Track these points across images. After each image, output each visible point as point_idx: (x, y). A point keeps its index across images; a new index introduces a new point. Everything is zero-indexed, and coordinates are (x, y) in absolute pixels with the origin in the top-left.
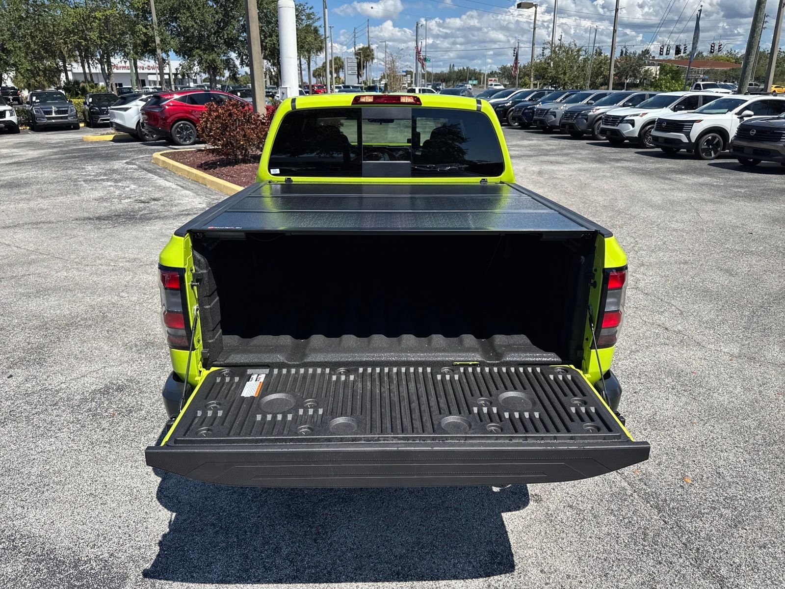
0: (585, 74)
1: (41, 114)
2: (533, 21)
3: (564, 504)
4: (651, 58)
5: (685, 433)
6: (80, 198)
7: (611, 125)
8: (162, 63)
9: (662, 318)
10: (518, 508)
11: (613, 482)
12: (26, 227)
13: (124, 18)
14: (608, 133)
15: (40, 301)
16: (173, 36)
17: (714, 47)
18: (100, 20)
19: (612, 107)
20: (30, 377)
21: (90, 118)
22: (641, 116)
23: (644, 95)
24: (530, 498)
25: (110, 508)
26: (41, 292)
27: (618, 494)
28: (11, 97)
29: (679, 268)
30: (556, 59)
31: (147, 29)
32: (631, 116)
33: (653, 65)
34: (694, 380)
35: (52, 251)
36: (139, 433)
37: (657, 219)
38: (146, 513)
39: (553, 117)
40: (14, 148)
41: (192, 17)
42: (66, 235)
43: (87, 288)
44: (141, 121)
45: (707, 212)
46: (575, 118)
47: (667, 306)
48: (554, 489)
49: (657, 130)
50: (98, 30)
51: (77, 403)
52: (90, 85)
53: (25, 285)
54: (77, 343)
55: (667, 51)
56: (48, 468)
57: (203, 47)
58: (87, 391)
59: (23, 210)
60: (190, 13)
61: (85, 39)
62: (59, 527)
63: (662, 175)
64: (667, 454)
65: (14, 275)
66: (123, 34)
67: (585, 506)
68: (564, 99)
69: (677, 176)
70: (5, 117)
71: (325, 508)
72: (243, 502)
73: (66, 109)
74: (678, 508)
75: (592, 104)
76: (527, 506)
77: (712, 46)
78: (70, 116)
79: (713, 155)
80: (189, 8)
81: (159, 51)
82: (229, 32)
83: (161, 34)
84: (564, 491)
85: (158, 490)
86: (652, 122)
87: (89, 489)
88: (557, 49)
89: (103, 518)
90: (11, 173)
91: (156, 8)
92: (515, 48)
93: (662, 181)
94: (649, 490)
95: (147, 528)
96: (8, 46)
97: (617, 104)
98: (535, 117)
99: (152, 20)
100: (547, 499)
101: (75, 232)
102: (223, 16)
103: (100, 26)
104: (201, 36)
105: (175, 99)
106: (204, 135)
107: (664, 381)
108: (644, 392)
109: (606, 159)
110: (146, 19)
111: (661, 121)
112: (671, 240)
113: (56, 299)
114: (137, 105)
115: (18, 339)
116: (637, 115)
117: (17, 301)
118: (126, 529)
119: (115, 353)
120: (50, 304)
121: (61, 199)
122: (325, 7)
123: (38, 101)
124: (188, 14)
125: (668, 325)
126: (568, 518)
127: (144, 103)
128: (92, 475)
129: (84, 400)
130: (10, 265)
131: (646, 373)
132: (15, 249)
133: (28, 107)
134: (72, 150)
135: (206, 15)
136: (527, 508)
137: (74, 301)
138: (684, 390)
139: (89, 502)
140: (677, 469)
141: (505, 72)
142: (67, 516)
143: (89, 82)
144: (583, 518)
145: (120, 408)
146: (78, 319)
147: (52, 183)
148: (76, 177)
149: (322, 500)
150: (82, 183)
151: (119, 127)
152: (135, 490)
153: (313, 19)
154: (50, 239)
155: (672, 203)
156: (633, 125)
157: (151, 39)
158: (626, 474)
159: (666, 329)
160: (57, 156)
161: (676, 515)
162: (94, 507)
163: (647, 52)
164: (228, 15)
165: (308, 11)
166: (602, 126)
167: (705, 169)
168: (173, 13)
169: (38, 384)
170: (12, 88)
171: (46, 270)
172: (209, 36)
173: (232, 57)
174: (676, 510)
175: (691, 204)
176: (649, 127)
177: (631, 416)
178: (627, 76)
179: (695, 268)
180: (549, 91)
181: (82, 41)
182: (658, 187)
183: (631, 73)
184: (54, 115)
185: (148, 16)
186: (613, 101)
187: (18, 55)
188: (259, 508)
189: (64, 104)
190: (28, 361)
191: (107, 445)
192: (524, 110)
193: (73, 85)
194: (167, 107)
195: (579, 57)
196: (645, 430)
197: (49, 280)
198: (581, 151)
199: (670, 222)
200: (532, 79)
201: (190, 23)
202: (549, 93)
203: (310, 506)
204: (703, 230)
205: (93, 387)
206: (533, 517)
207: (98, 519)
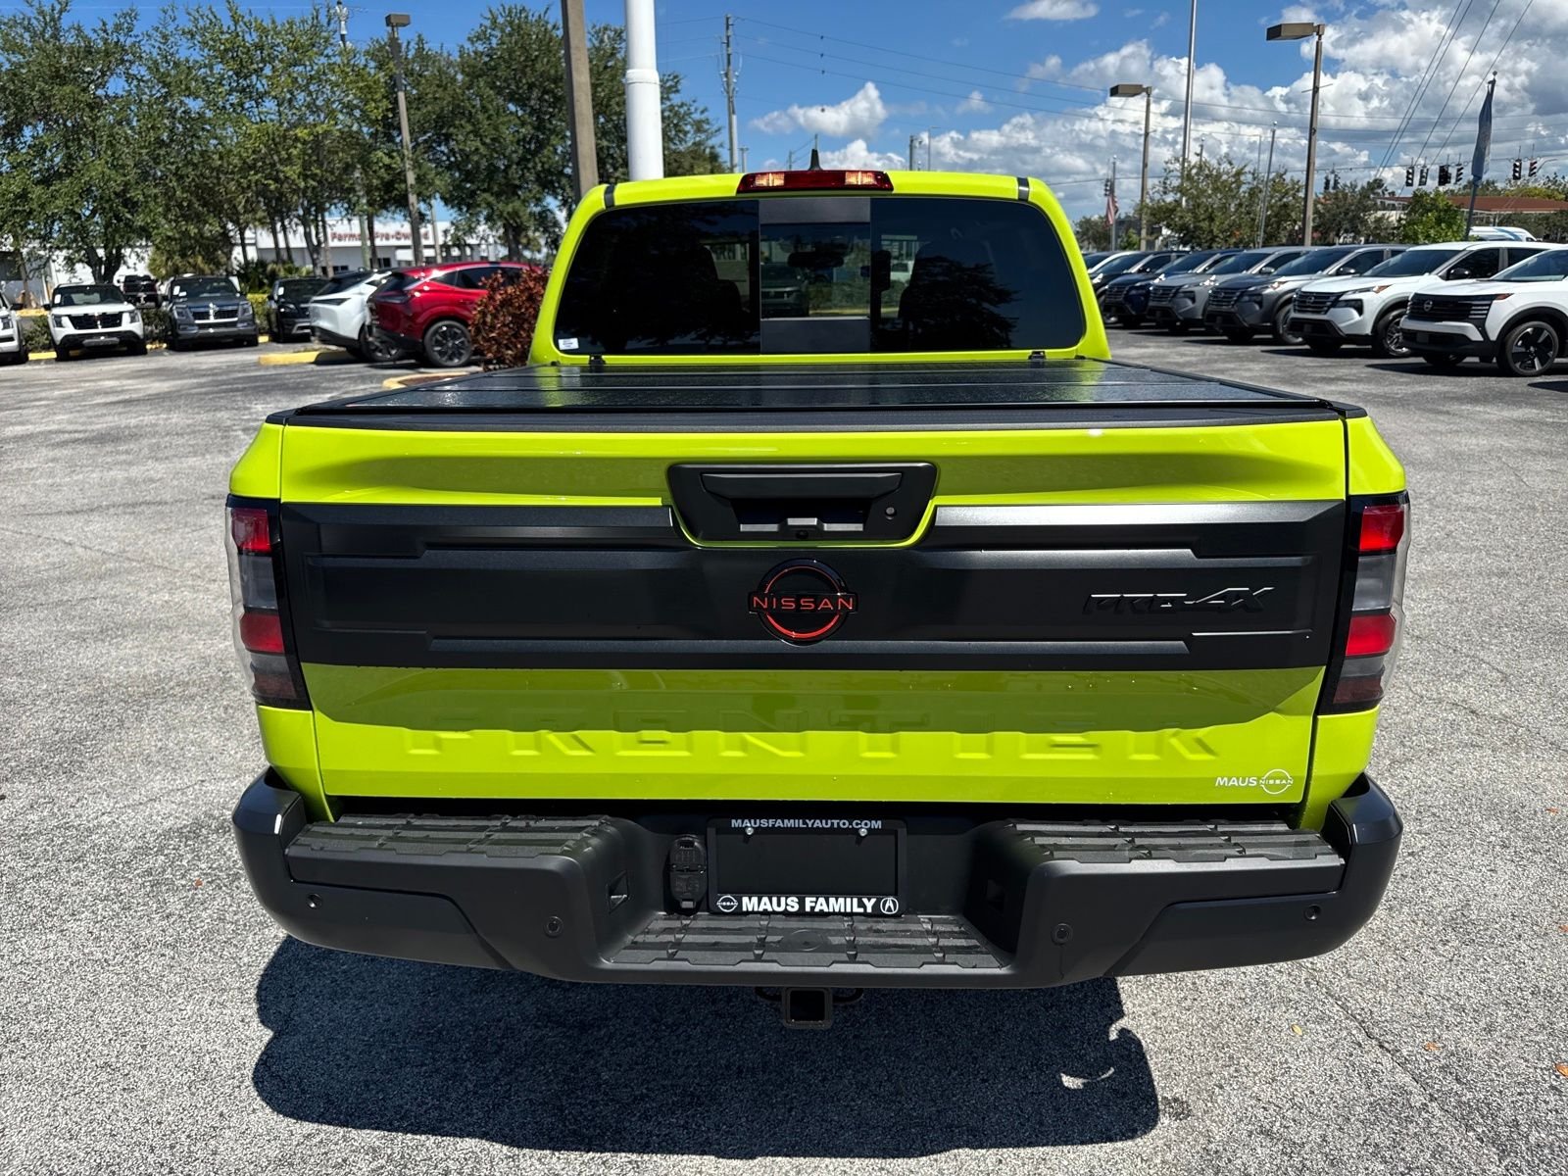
0: (1253, 220)
1: (188, 317)
2: (1143, 132)
3: (1250, 1127)
4: (1387, 196)
5: (1547, 953)
6: (228, 460)
7: (1313, 312)
8: (418, 220)
9: (1460, 689)
10: (1130, 1133)
11: (1373, 1071)
12: (112, 511)
13: (349, 138)
14: (1307, 328)
15: (102, 647)
16: (440, 170)
17: (1520, 167)
18: (305, 143)
19: (1314, 276)
20: (42, 800)
21: (280, 324)
22: (1377, 292)
23: (1381, 253)
24: (1161, 1107)
25: (142, 1101)
26: (111, 630)
27: (1390, 1105)
28: (142, 295)
29: (1489, 585)
30: (1193, 191)
31: (392, 157)
32: (1355, 291)
33: (1393, 208)
34: (1554, 828)
35: (151, 553)
36: (245, 925)
37: (1429, 486)
38: (221, 1115)
39: (1189, 302)
40: (129, 379)
41: (476, 133)
42: (186, 525)
43: (203, 624)
44: (367, 323)
45: (1537, 473)
46: (1236, 301)
47: (1468, 664)
48: (1221, 1087)
49: (1412, 317)
50: (300, 162)
51: (125, 856)
52: (287, 266)
53: (81, 618)
54: (156, 732)
55: (1422, 177)
56: (25, 1000)
57: (496, 189)
58: (153, 832)
59: (114, 481)
60: (474, 125)
61: (276, 180)
62: (13, 1144)
63: (1429, 406)
64: (1507, 1004)
65: (65, 598)
66: (348, 168)
67: (1304, 1132)
68: (1210, 266)
69: (1463, 407)
70: (119, 325)
71: (648, 1119)
72: (454, 1095)
73: (235, 308)
74: (1551, 1147)
75: (1270, 273)
76: (1153, 1127)
77: (1515, 166)
78: (241, 321)
79: (1538, 367)
80: (470, 118)
81: (412, 198)
82: (545, 159)
83: (417, 165)
84: (1249, 1093)
85: (260, 1059)
86: (1400, 304)
87: (106, 1052)
88: (1194, 171)
89: (119, 1124)
90: (110, 418)
91: (409, 120)
92: (1108, 181)
93: (1431, 416)
94: (1469, 1095)
95: (215, 1153)
96: (136, 194)
97: (1323, 270)
98: (1151, 304)
99: (401, 141)
100: (1206, 1112)
101: (205, 520)
102: (534, 128)
103: (305, 153)
104: (492, 170)
105: (434, 279)
106: (480, 338)
107: (1481, 828)
108: (1433, 854)
109: (1305, 378)
110: (391, 139)
111: (1420, 299)
112: (1463, 528)
113: (136, 643)
114: (361, 294)
115: (38, 722)
116: (1368, 290)
117: (58, 647)
118: (166, 1155)
119: (232, 752)
120: (122, 653)
121: (192, 461)
122: (732, 111)
123: (184, 294)
124: (469, 128)
125: (1475, 703)
126: (1261, 1164)
127: (374, 289)
128: (119, 1019)
129: (143, 851)
130: (62, 580)
131: (1436, 810)
132: (80, 550)
133: (165, 306)
134: (234, 379)
135: (503, 128)
136: (1153, 1132)
137: (170, 649)
138: (1533, 851)
139: (98, 1085)
140: (1537, 1042)
141: (1088, 230)
142: (40, 1117)
143: (284, 263)
144: (1300, 1166)
145: (214, 869)
146: (172, 684)
147: (182, 435)
148: (229, 423)
149: (643, 1097)
150: (240, 433)
151: (328, 337)
152: (207, 1059)
153: (705, 131)
154: (152, 533)
155: (1457, 457)
156: (1360, 311)
157: (401, 177)
158: (1405, 1054)
159: (1473, 712)
160: (203, 390)
161: (1549, 1164)
162: (105, 1095)
163: (1378, 183)
164: (545, 127)
165: (697, 116)
166: (1293, 315)
167: (1522, 393)
168: (442, 128)
169: (54, 814)
170: (146, 278)
171: (129, 590)
172: (508, 167)
173: (550, 207)
174: (1546, 1151)
175: (1500, 458)
176: (1395, 313)
177: (1406, 910)
178: (1339, 230)
179: (1527, 585)
180: (1180, 254)
181: (270, 182)
182: (1423, 427)
183: (1346, 225)
184: (212, 320)
185: (395, 133)
186: (1314, 267)
187: (151, 211)
188: (488, 1112)
189: (232, 299)
190: (47, 767)
191: (169, 952)
192: (1128, 291)
193: (255, 269)
194: (417, 294)
195: (1239, 187)
196: (1445, 943)
197: (130, 608)
198: (1251, 365)
199: (1457, 493)
200: (1144, 232)
201: (473, 144)
202: (1178, 257)
203: (613, 1112)
204: (1534, 508)
205: (167, 825)
206: (1169, 1157)
207: (109, 1127)
